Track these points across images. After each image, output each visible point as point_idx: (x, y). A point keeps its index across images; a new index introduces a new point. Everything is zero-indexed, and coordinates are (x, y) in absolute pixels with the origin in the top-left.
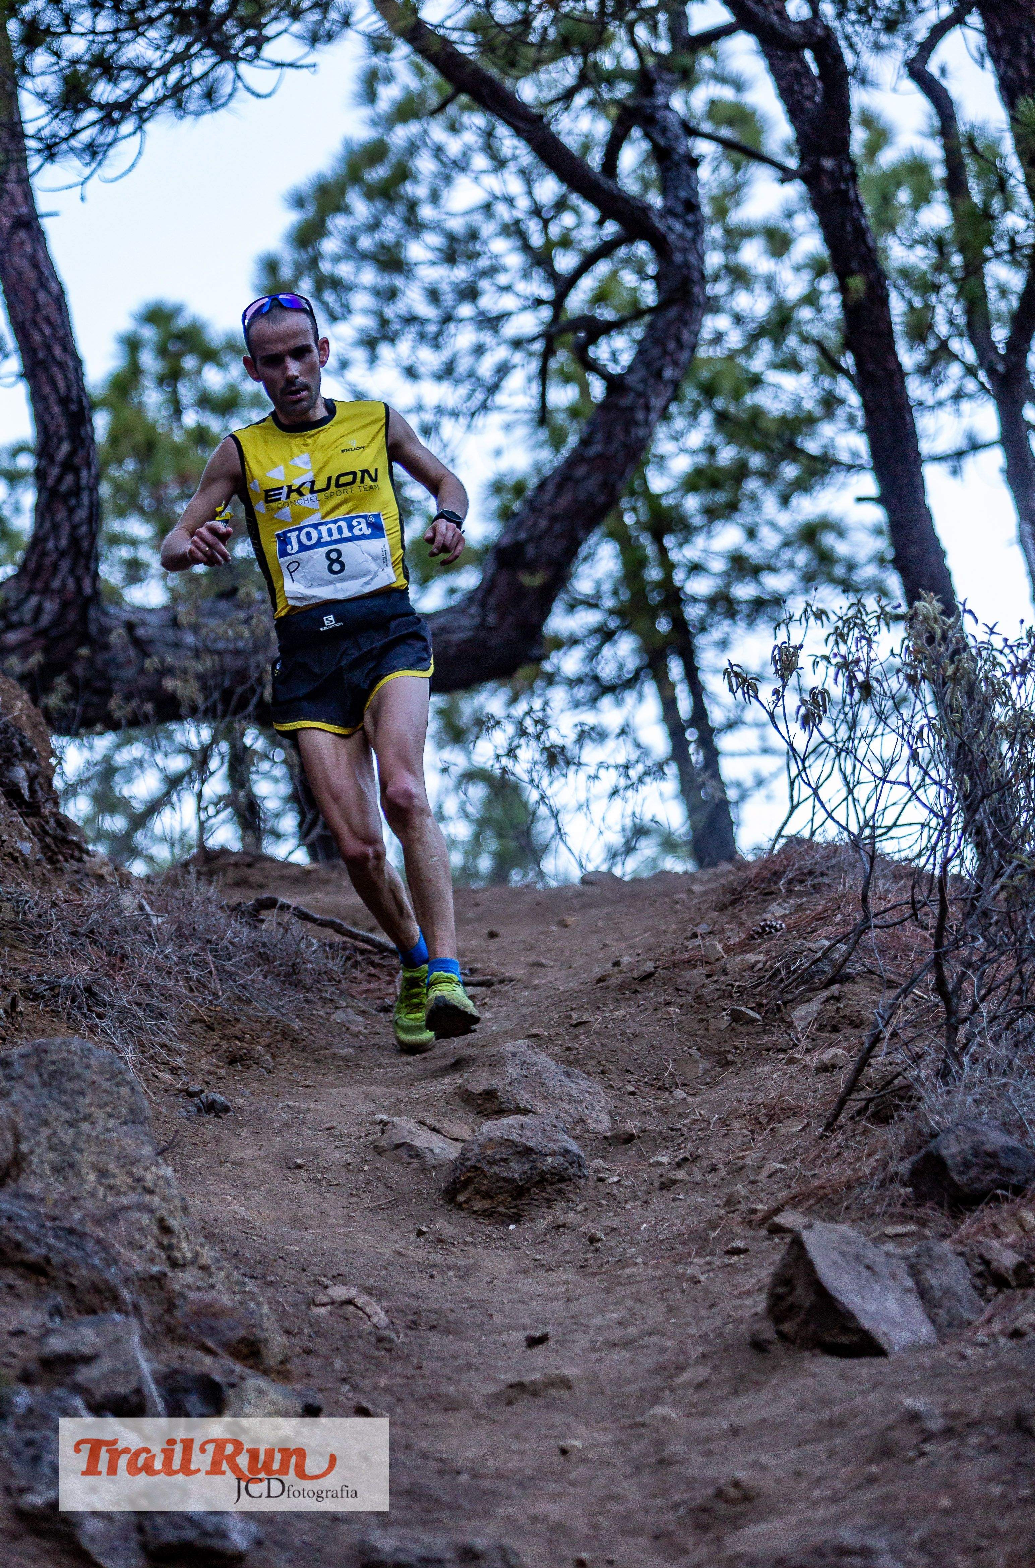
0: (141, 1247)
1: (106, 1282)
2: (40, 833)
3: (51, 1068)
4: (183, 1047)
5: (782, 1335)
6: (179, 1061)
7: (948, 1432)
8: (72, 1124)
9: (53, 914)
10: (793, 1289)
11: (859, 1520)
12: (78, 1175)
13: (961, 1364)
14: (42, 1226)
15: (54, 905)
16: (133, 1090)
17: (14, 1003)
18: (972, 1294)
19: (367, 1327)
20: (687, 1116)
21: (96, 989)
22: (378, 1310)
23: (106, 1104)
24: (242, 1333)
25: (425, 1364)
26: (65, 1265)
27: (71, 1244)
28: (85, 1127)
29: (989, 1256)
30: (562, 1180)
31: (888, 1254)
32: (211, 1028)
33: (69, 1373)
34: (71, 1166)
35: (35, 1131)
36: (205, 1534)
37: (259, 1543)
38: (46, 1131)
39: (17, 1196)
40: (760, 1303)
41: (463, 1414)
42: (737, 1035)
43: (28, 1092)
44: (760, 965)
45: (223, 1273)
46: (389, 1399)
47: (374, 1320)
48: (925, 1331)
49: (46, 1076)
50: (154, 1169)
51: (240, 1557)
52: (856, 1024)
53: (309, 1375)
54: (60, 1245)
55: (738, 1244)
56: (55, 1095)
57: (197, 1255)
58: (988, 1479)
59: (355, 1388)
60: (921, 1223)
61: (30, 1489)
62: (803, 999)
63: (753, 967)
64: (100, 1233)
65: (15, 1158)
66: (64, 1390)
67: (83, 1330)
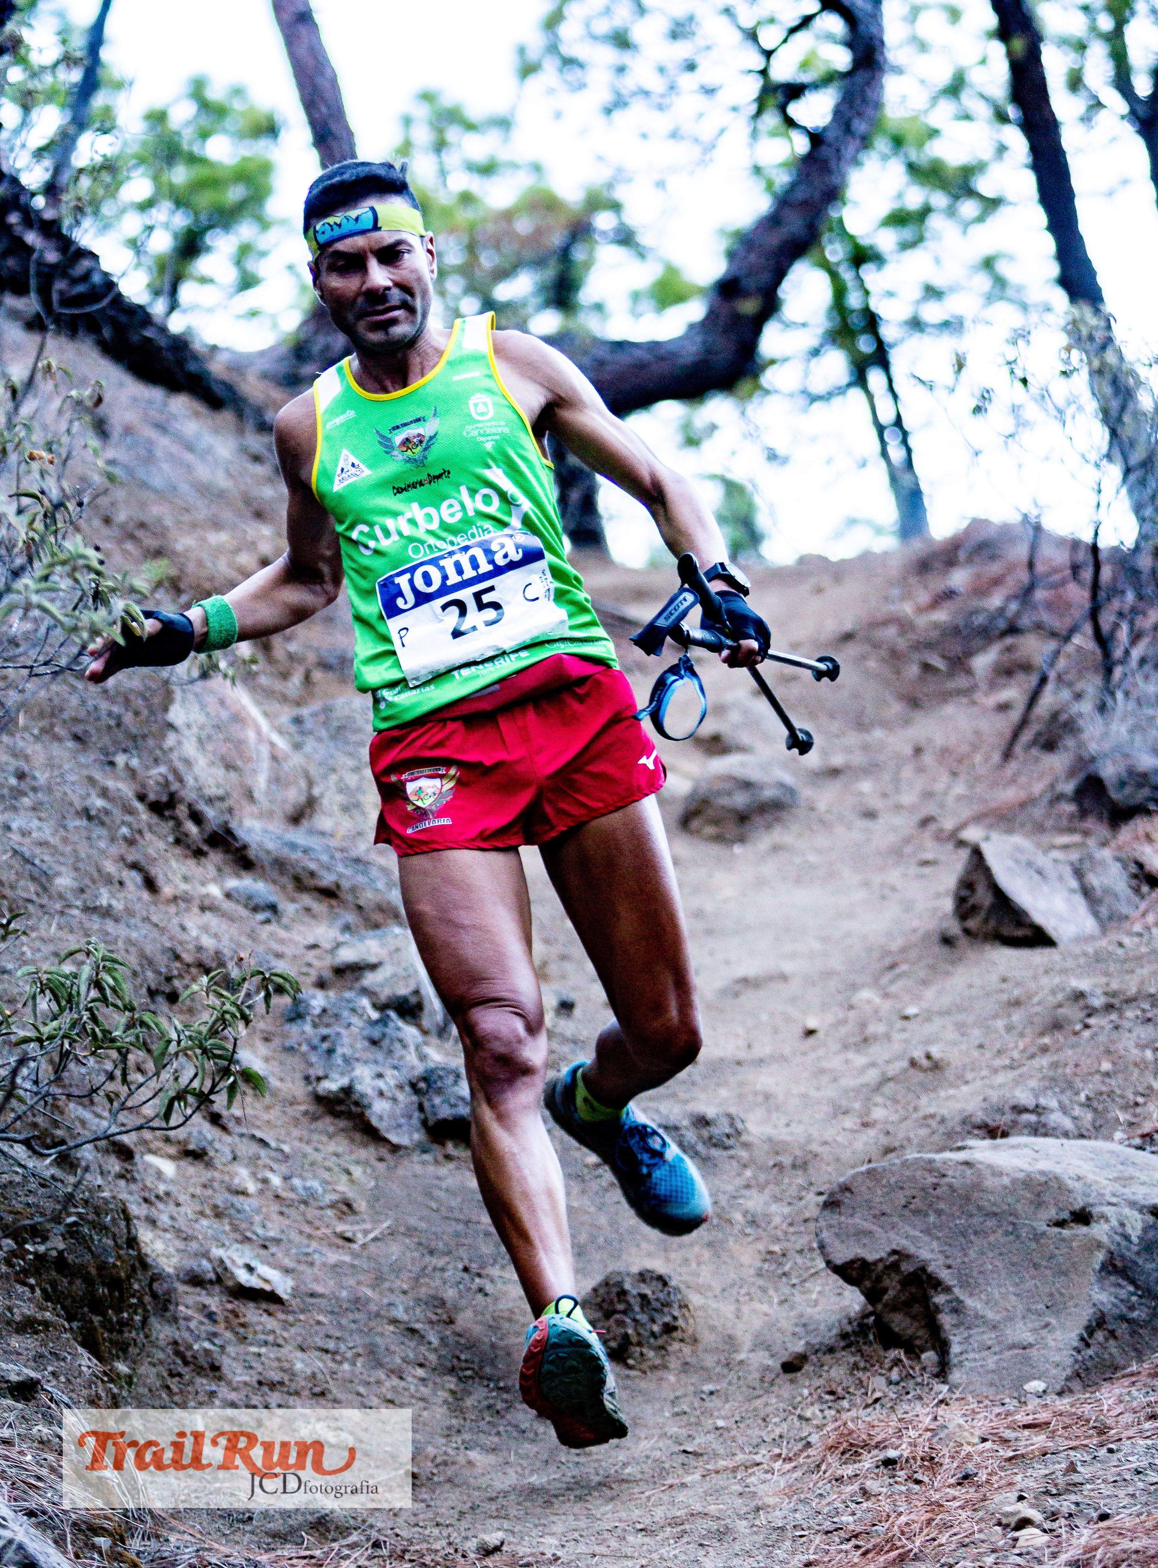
1: (389, 903)
3: (336, 723)
5: (967, 932)
7: (1109, 1007)
10: (974, 891)
11: (1033, 1083)
12: (364, 814)
13: (1120, 951)
14: (332, 857)
17: (308, 674)
18: (1129, 892)
26: (354, 890)
27: (358, 871)
29: (1144, 859)
30: (778, 808)
31: (1055, 861)
33: (357, 979)
34: (357, 805)
35: (325, 777)
38: (334, 777)
39: (311, 832)
40: (948, 905)
42: (926, 682)
43: (317, 745)
44: (942, 623)
48: (1090, 924)
49: (332, 732)
52: (1026, 667)
53: (565, 977)
54: (348, 872)
55: (929, 856)
56: (341, 745)
58: (1143, 1047)
60: (1086, 833)
61: (326, 1077)
62: (983, 649)
63: (937, 625)
64: (381, 862)
65: (308, 799)
66: (353, 993)
67: (368, 943)
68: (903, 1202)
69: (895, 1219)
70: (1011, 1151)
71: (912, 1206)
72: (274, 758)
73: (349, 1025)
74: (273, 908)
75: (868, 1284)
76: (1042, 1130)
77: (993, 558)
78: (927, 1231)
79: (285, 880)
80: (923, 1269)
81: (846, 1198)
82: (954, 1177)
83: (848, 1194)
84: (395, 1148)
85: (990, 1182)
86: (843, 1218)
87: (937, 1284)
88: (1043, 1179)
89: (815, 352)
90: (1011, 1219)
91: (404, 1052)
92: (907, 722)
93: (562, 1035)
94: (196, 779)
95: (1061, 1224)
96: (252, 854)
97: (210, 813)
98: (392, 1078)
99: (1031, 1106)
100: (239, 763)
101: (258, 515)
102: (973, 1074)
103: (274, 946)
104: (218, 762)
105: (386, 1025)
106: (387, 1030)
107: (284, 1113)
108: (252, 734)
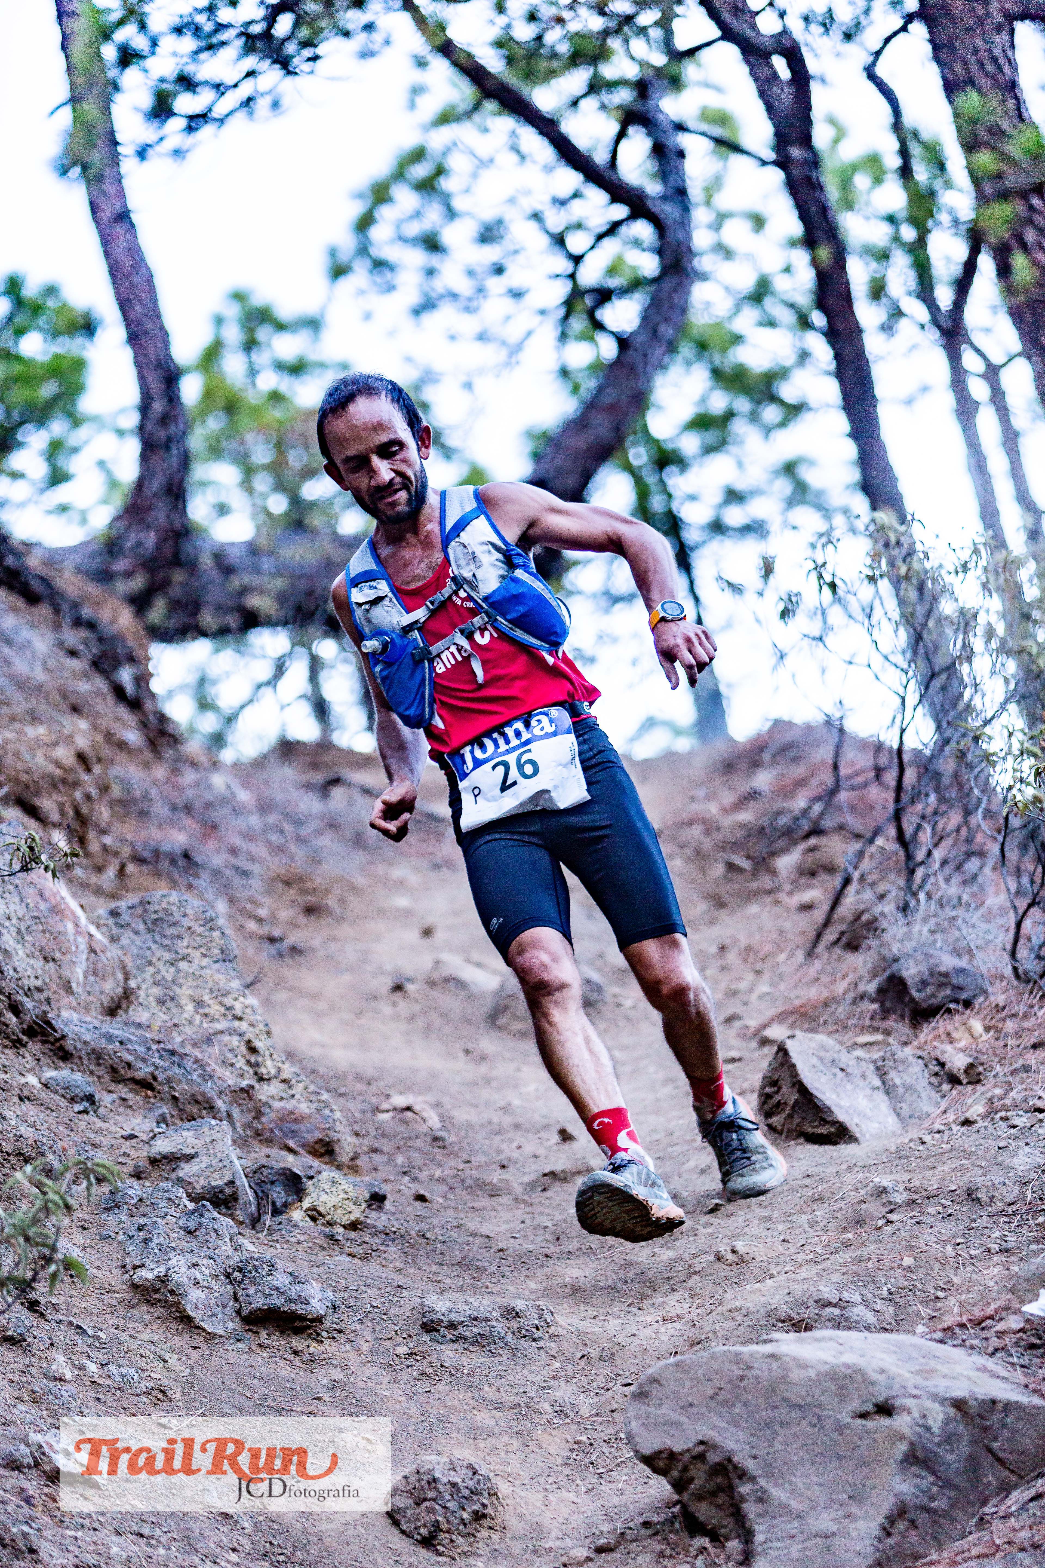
0: (232, 1065)
1: (203, 1094)
2: (144, 725)
3: (154, 916)
4: (266, 900)
5: (771, 1127)
6: (263, 912)
7: (911, 1203)
8: (172, 964)
9: (154, 792)
10: (779, 1089)
11: (836, 1278)
12: (178, 1006)
13: (922, 1148)
14: (149, 1049)
15: (155, 784)
16: (223, 934)
17: (123, 867)
18: (931, 1090)
19: (423, 1128)
21: (192, 853)
22: (433, 1115)
23: (201, 946)
24: (319, 1135)
25: (472, 1159)
26: (169, 1081)
27: (173, 1063)
28: (183, 965)
29: (944, 1058)
31: (860, 1059)
32: (288, 883)
33: (173, 1170)
34: (172, 998)
35: (141, 970)
36: (290, 1301)
37: (335, 1307)
38: (151, 970)
39: (127, 1024)
41: (504, 1199)
42: (731, 882)
43: (134, 937)
44: (748, 824)
45: (301, 1085)
46: (442, 1188)
47: (430, 1123)
48: (892, 1122)
49: (150, 924)
50: (242, 999)
51: (319, 1320)
52: (830, 869)
53: (375, 1169)
54: (164, 1064)
55: (734, 1054)
56: (157, 938)
57: (279, 1070)
58: (944, 1242)
59: (415, 1179)
60: (888, 1033)
61: (143, 1266)
62: (786, 850)
63: (742, 825)
64: (197, 1054)
65: (125, 991)
66: (170, 1184)
67: (185, 1133)
68: (710, 1393)
69: (702, 1410)
70: (817, 1345)
71: (719, 1398)
72: (92, 950)
73: (166, 1214)
74: (90, 1098)
75: (675, 1474)
76: (846, 1324)
77: (796, 759)
78: (734, 1423)
79: (102, 1072)
80: (729, 1460)
81: (655, 1390)
82: (761, 1371)
83: (656, 1386)
84: (210, 1337)
85: (796, 1375)
86: (651, 1409)
87: (743, 1474)
88: (848, 1371)
90: (816, 1410)
91: (219, 1242)
92: (712, 922)
93: (375, 1227)
94: (15, 970)
95: (864, 1416)
96: (69, 1045)
97: (29, 1003)
98: (207, 1267)
99: (835, 1300)
100: (58, 955)
101: (75, 709)
102: (779, 1268)
103: (92, 1136)
104: (37, 953)
105: (202, 1216)
106: (202, 1220)
107: (102, 1300)
108: (70, 926)
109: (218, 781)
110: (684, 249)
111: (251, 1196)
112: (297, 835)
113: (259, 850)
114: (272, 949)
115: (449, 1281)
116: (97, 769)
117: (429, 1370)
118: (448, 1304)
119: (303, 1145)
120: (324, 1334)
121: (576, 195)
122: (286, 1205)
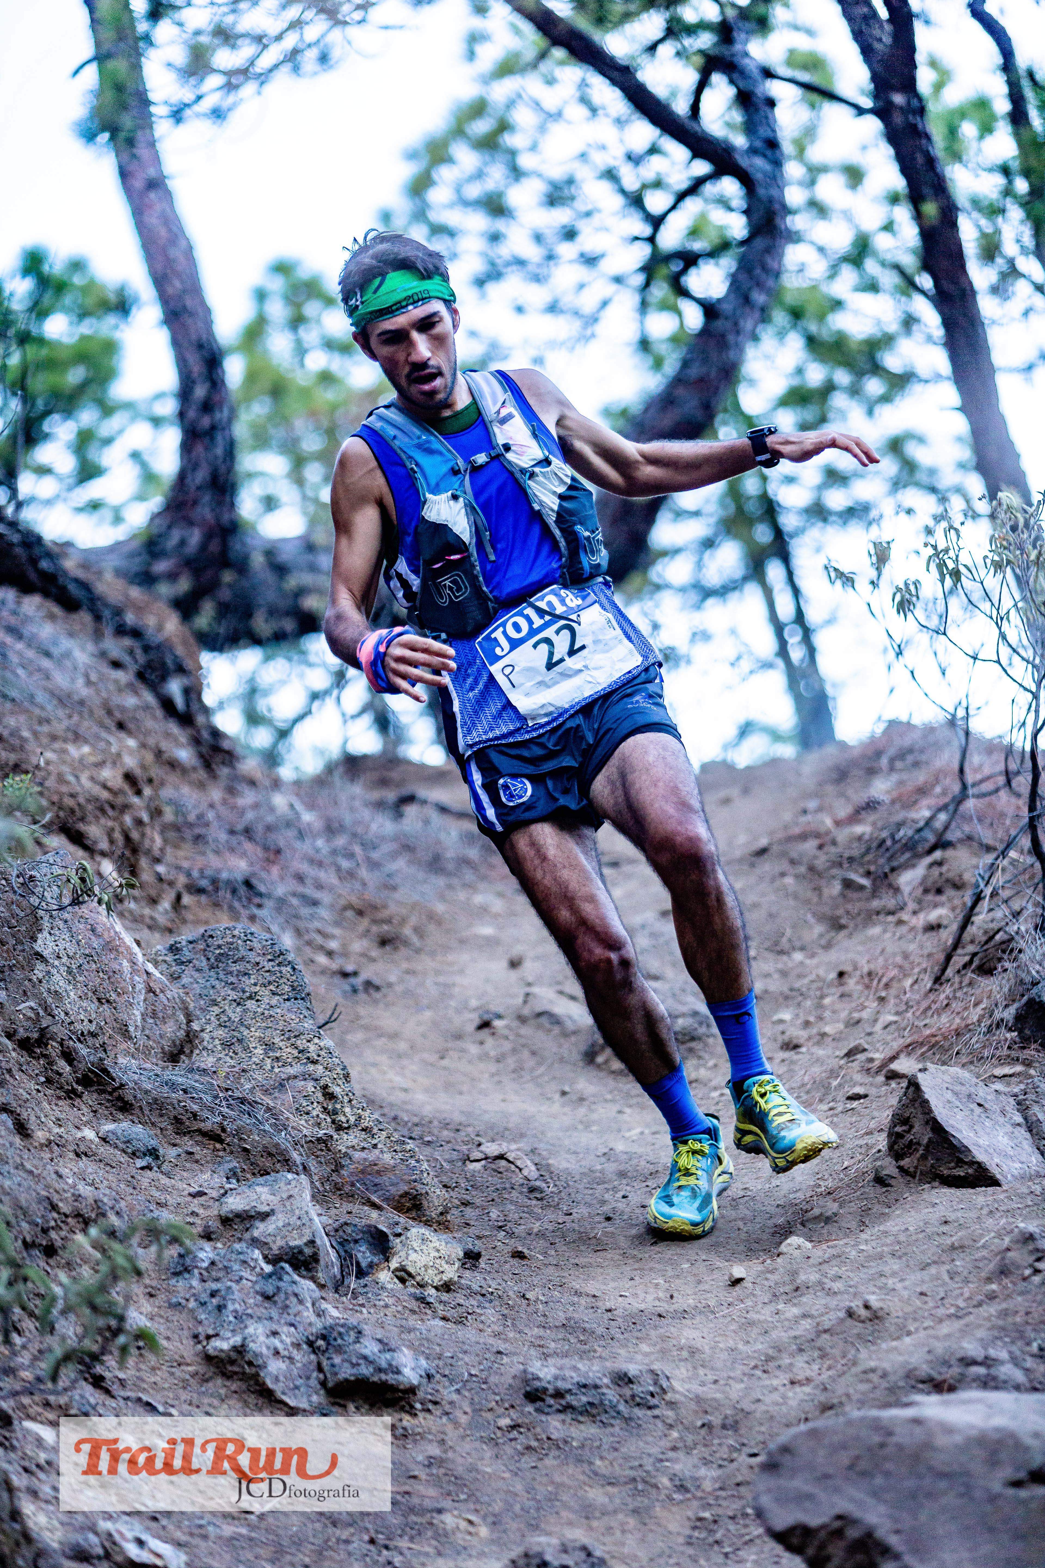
0: (308, 1113)
1: (277, 1145)
2: (196, 741)
3: (217, 952)
4: (337, 931)
5: (903, 1170)
6: (333, 945)
8: (239, 1003)
9: (210, 815)
10: (912, 1127)
11: (981, 1333)
12: (246, 1049)
14: (216, 1097)
15: (212, 806)
16: (294, 969)
17: (179, 898)
19: (518, 1179)
20: (805, 976)
21: (254, 881)
22: (529, 1163)
23: (270, 983)
24: (405, 1188)
25: (574, 1211)
26: (238, 1132)
27: (243, 1112)
28: (251, 1004)
30: (693, 1039)
31: (999, 1093)
32: (360, 913)
33: (247, 1229)
34: (240, 1041)
35: (205, 1010)
36: (380, 1370)
37: (429, 1377)
38: (216, 1010)
39: (191, 1070)
40: (882, 1141)
41: (610, 1254)
42: (850, 901)
43: (197, 975)
44: (867, 837)
45: (384, 1134)
46: (542, 1244)
47: (525, 1172)
48: (1036, 1161)
49: (213, 960)
50: (316, 1040)
51: (412, 1390)
52: (958, 886)
53: (467, 1225)
54: (233, 1113)
55: (859, 1090)
56: (222, 976)
57: (359, 1118)
59: (511, 1235)
60: (1028, 1064)
61: (217, 1335)
62: (909, 865)
63: (860, 838)
64: (268, 1101)
65: (188, 1035)
66: (244, 1245)
67: (259, 1189)
68: (846, 1462)
69: (840, 1482)
70: (962, 1407)
71: (857, 1468)
72: (150, 990)
73: (241, 1278)
74: (153, 1153)
75: (810, 1551)
76: (992, 1384)
77: (916, 764)
78: (874, 1494)
79: (165, 1123)
80: (869, 1535)
81: (786, 1459)
82: (902, 1437)
83: (789, 1456)
84: (291, 1411)
85: (941, 1441)
86: (782, 1482)
87: (886, 1551)
88: (999, 1436)
89: (709, 544)
90: (964, 1479)
91: (301, 1307)
92: (828, 947)
93: (469, 1288)
94: (67, 1014)
95: (1017, 1484)
96: (128, 1095)
97: (83, 1050)
98: (288, 1336)
99: (980, 1359)
100: (114, 996)
101: (121, 726)
102: (916, 1325)
103: (157, 1194)
104: (90, 994)
105: (280, 1279)
106: (281, 1284)
107: (172, 1374)
108: (125, 963)
109: (280, 801)
110: (777, 206)
111: (333, 1255)
112: (368, 859)
113: (329, 877)
114: (345, 985)
115: (553, 1345)
116: (147, 791)
117: (534, 1444)
118: (553, 1371)
119: (387, 1200)
120: (418, 1406)
121: (653, 150)
122: (371, 1265)
